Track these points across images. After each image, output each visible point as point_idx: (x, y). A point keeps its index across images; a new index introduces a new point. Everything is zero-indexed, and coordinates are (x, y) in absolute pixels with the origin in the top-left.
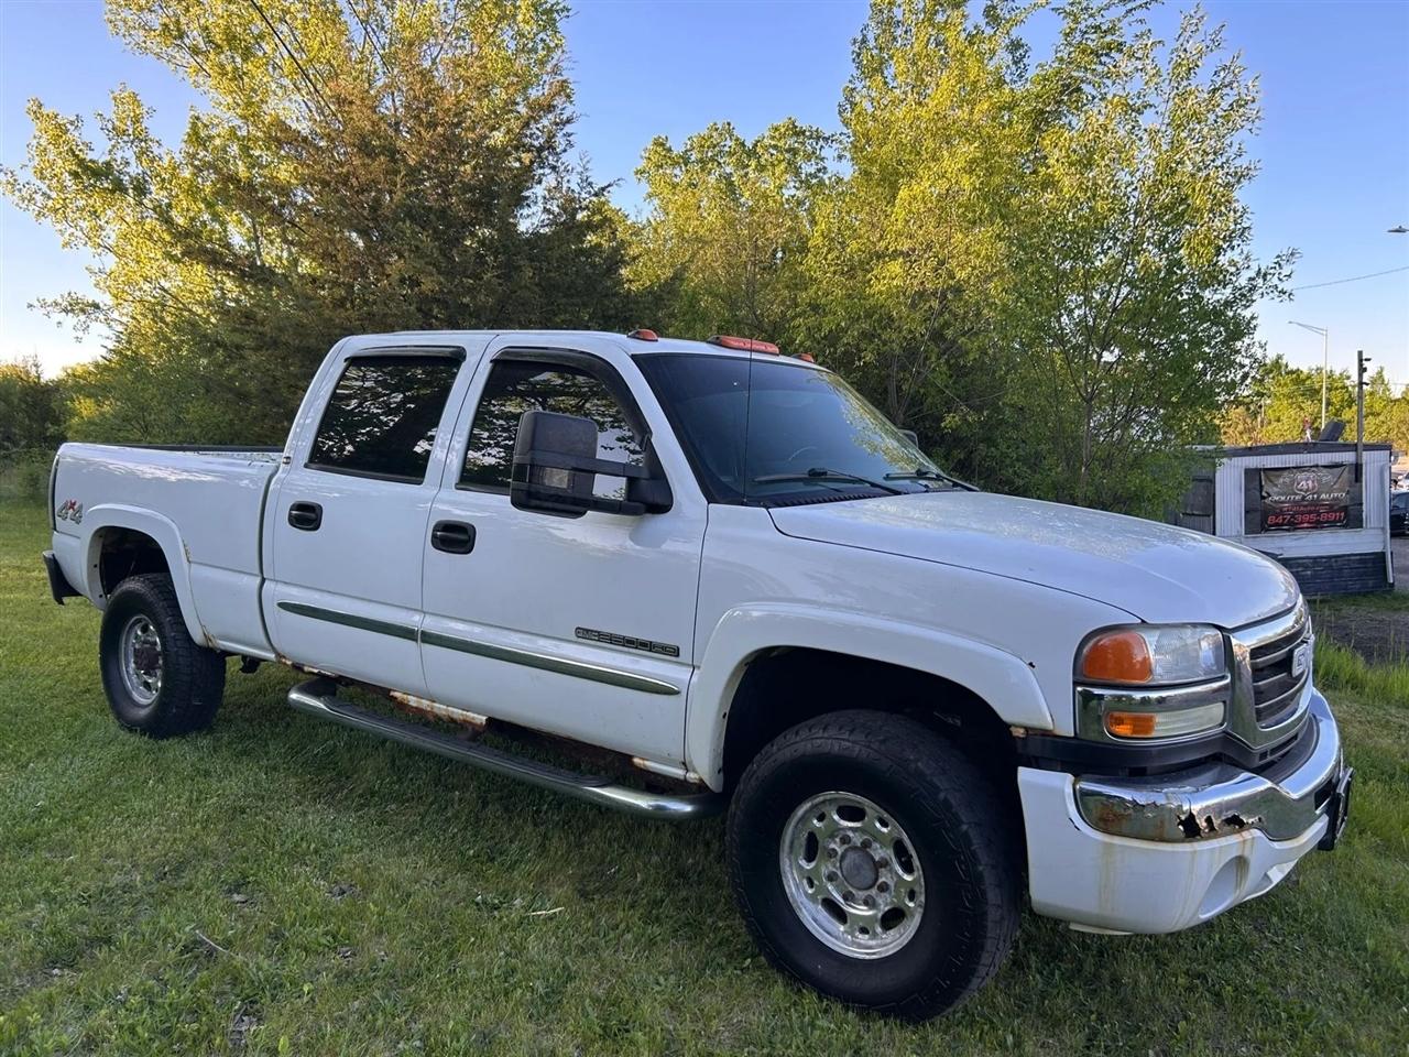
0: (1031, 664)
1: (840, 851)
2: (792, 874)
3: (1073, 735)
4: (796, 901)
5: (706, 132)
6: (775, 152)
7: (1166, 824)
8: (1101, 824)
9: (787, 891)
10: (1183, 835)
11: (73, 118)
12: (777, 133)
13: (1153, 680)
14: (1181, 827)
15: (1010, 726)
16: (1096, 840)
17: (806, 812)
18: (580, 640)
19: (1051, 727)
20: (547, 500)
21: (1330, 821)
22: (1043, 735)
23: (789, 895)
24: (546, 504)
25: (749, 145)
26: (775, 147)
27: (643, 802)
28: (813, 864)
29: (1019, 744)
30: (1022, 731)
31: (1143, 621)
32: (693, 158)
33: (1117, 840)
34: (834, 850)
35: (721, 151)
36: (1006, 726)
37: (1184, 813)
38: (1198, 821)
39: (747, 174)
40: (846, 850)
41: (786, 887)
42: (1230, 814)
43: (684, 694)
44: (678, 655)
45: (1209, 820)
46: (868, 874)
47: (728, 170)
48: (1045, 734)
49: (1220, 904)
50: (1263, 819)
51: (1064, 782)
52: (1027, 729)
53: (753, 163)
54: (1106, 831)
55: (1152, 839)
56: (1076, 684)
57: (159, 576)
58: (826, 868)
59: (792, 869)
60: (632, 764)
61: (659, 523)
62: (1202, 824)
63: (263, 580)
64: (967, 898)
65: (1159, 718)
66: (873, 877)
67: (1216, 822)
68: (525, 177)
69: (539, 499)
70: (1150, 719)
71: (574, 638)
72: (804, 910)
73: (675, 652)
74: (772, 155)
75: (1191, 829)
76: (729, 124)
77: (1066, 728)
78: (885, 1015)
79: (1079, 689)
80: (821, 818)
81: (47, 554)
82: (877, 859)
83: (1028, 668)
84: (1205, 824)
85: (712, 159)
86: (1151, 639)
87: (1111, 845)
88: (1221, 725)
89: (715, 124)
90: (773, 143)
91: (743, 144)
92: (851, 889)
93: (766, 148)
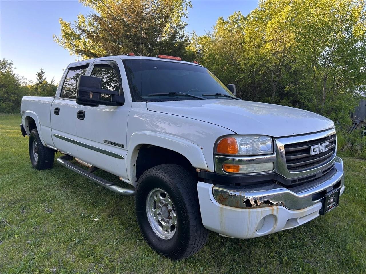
0: (202, 148)
1: (161, 206)
2: (150, 212)
3: (214, 171)
4: (150, 221)
5: (234, 15)
6: (252, 18)
7: (239, 202)
8: (220, 201)
9: (148, 218)
10: (245, 206)
11: (69, 23)
12: (253, 13)
13: (239, 153)
14: (245, 203)
15: (196, 168)
16: (219, 207)
17: (152, 194)
18: (105, 143)
19: (207, 168)
20: (84, 101)
21: (322, 204)
22: (205, 171)
23: (148, 219)
24: (89, 103)
25: (246, 17)
26: (253, 17)
27: (121, 190)
28: (155, 210)
29: (199, 174)
30: (199, 170)
31: (236, 134)
32: (230, 22)
33: (224, 207)
34: (160, 206)
35: (237, 20)
36: (195, 169)
37: (245, 199)
38: (251, 202)
39: (245, 25)
40: (162, 206)
41: (148, 217)
42: (266, 200)
43: (125, 158)
44: (124, 147)
45: (256, 202)
46: (167, 214)
47: (240, 24)
48: (206, 171)
49: (268, 230)
50: (283, 202)
51: (209, 187)
52: (200, 169)
53: (246, 22)
54: (221, 203)
55: (235, 207)
56: (214, 155)
57: (36, 129)
58: (158, 211)
59: (150, 211)
60: (119, 179)
61: (122, 108)
62: (252, 202)
63: (52, 129)
64: (184, 223)
65: (241, 166)
66: (168, 215)
67: (259, 203)
68: (162, 25)
69: (81, 101)
70: (238, 167)
71: (103, 142)
72: (152, 223)
73: (122, 146)
74: (252, 19)
75: (248, 204)
76: (240, 12)
77: (212, 169)
78: (167, 257)
79: (216, 156)
80: (157, 196)
81: (21, 124)
82: (169, 209)
83: (201, 149)
84: (253, 203)
85: (235, 22)
86: (238, 140)
87: (222, 208)
88: (273, 170)
89: (236, 12)
90: (252, 16)
91: (244, 17)
92: (164, 218)
93: (250, 17)
